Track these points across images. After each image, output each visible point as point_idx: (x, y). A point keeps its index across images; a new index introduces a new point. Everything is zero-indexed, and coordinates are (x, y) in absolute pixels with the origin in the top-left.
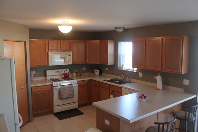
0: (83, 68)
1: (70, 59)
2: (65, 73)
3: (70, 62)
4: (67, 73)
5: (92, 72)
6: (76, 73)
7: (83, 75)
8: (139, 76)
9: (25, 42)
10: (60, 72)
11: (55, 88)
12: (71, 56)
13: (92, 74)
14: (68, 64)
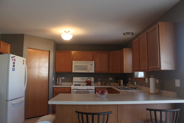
0: (110, 78)
1: (92, 67)
2: (88, 80)
3: (92, 70)
4: (90, 80)
5: (117, 82)
6: (101, 82)
7: (108, 84)
8: (146, 82)
9: (49, 51)
10: (85, 79)
11: (72, 91)
12: (94, 65)
13: (117, 84)
14: (90, 72)
